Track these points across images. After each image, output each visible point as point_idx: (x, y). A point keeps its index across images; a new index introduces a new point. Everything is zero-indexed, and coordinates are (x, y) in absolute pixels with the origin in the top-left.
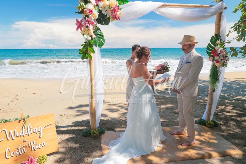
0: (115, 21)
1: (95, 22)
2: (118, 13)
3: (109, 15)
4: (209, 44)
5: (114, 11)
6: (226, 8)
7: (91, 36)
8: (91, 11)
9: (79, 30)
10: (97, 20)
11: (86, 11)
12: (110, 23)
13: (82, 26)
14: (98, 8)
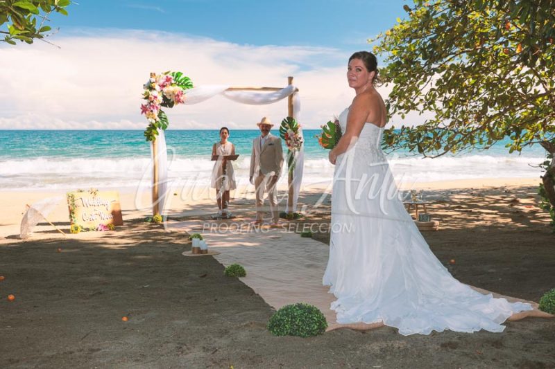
0: (179, 105)
1: (159, 107)
2: (182, 98)
3: (173, 99)
4: (281, 127)
5: (178, 95)
6: (297, 90)
7: (155, 119)
8: (156, 97)
9: (144, 113)
10: (162, 105)
11: (151, 98)
12: (175, 106)
13: (147, 110)
14: (162, 94)
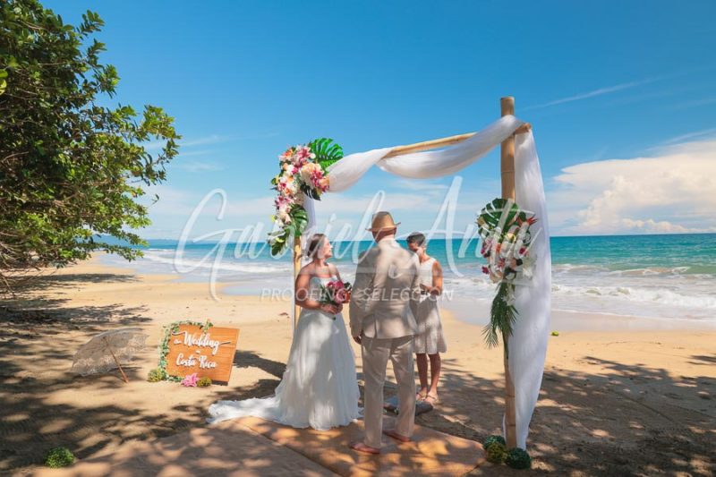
2: (321, 181)
3: (312, 185)
7: (284, 221)
8: (284, 185)
12: (321, 197)
14: (298, 179)
